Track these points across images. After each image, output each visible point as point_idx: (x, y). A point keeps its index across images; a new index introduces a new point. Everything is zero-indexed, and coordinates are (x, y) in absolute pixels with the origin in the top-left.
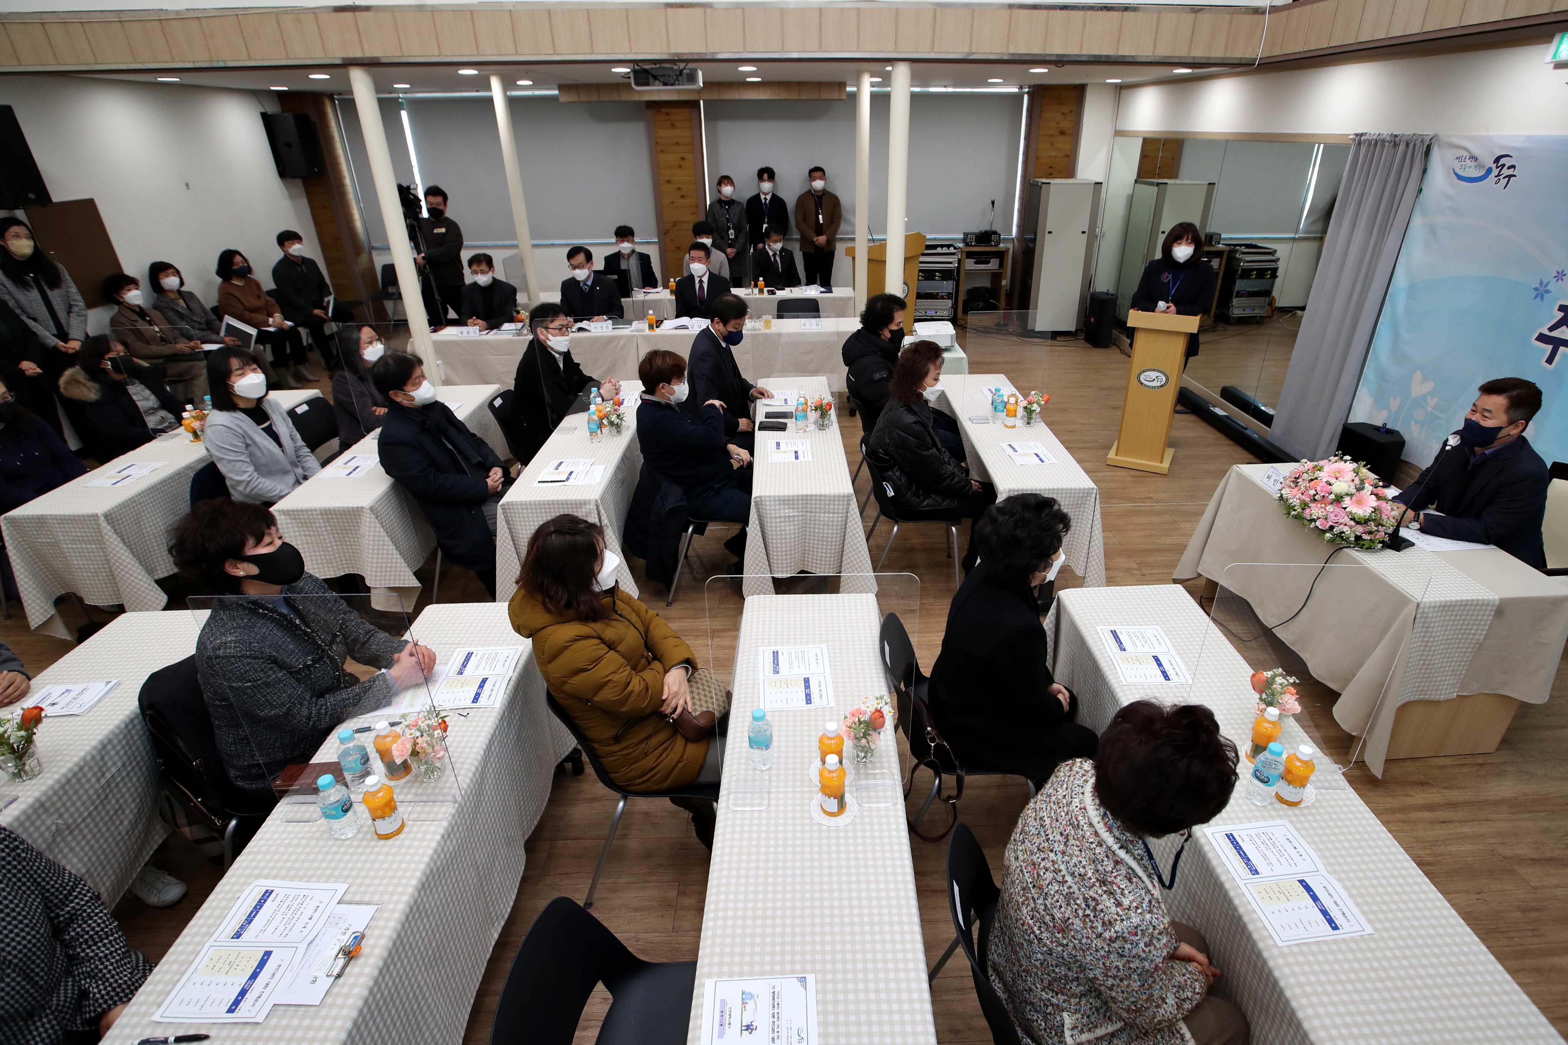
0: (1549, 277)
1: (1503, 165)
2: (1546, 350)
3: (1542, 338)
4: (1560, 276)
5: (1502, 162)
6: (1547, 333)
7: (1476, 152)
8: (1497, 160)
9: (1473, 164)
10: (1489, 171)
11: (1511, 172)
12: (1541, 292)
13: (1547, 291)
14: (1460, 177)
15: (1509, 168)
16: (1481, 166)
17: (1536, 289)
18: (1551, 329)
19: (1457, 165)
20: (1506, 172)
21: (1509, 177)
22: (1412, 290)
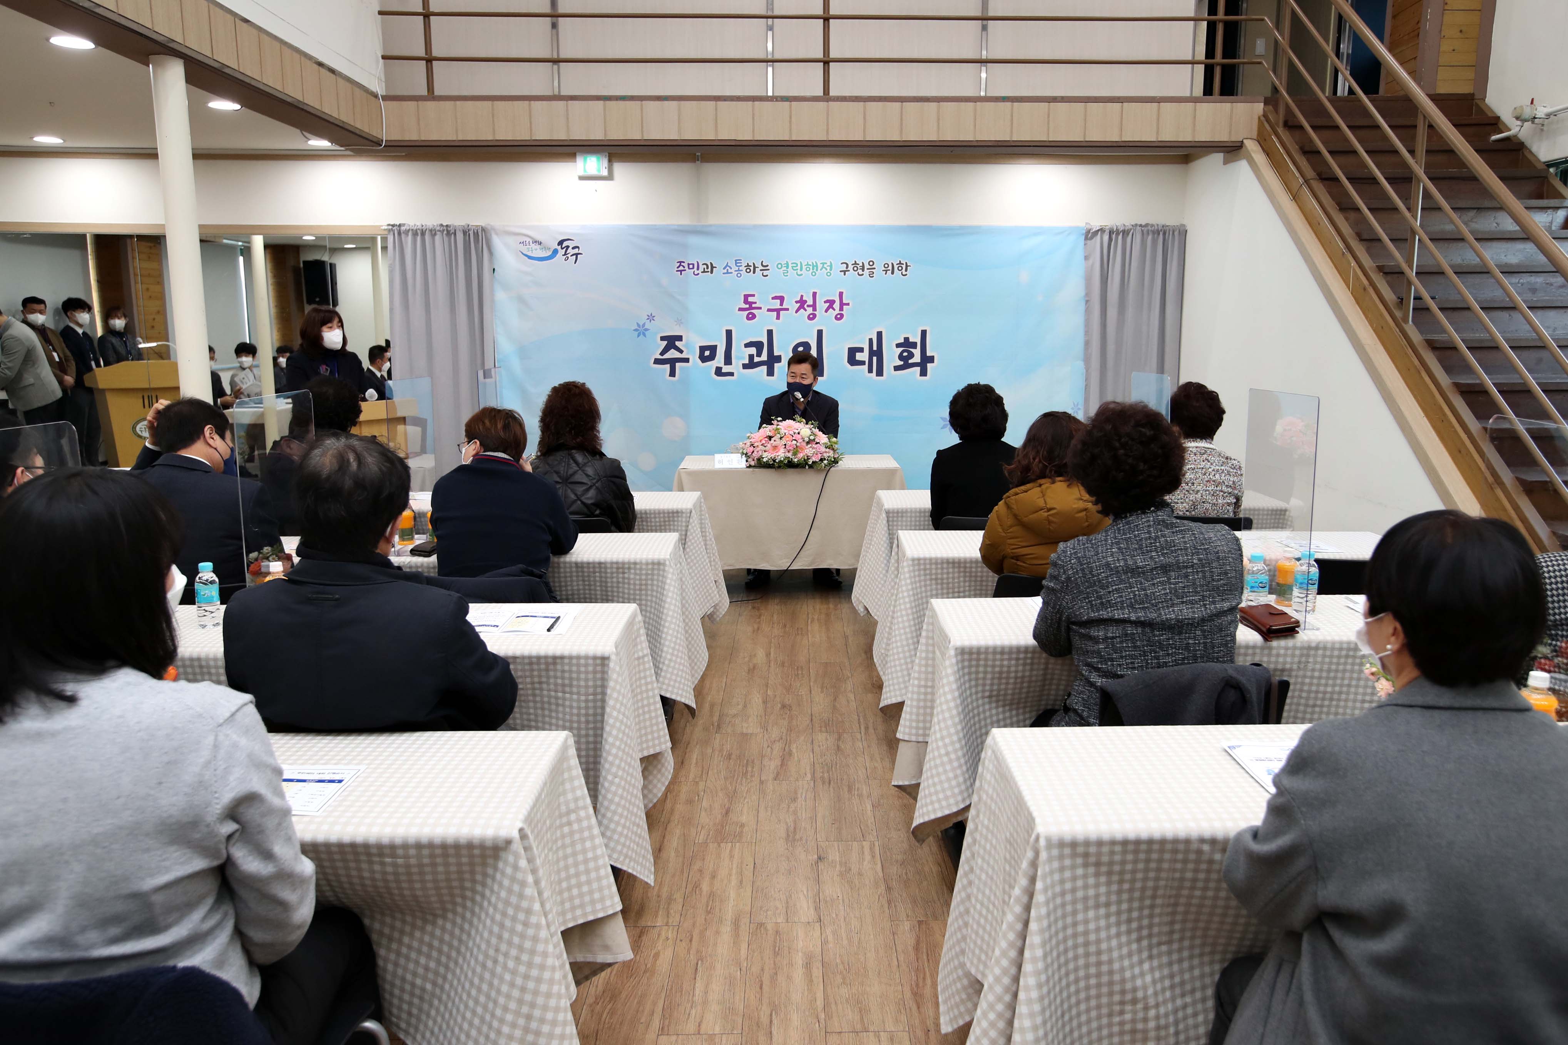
0: (643, 319)
1: (568, 247)
2: (665, 370)
3: (657, 361)
4: (651, 318)
5: (565, 244)
6: (660, 357)
7: (539, 238)
8: (561, 243)
9: (538, 247)
10: (555, 252)
11: (576, 251)
12: (641, 331)
13: (647, 330)
14: (530, 257)
15: (573, 248)
16: (546, 248)
17: (636, 330)
18: (662, 354)
19: (524, 249)
20: (571, 251)
21: (577, 255)
22: (523, 352)
